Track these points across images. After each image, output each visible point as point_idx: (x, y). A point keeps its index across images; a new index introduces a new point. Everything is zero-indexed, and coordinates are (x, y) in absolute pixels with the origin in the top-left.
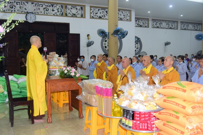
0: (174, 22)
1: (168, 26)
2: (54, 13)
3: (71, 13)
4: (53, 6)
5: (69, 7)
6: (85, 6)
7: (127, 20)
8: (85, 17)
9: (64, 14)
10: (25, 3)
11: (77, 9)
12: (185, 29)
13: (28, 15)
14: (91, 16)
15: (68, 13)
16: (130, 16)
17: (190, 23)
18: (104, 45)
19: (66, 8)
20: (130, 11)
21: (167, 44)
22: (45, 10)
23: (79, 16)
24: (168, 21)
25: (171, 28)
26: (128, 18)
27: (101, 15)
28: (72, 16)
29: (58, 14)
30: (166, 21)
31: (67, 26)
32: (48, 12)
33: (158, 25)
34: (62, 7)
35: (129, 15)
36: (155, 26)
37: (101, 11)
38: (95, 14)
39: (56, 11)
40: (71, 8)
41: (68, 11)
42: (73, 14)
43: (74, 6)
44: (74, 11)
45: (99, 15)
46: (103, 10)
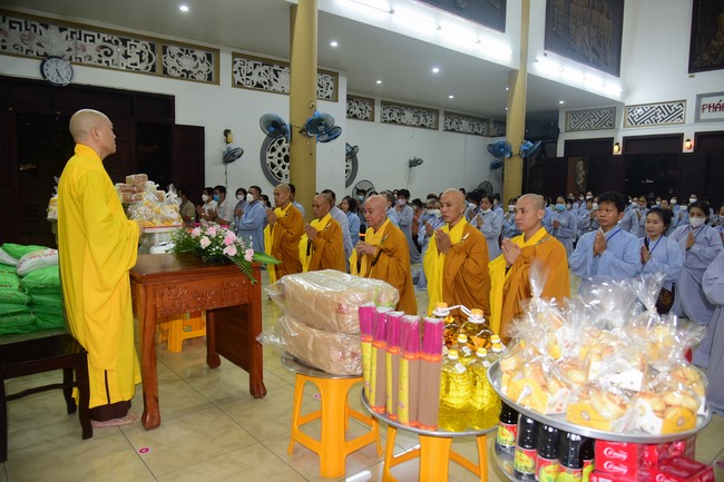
0: (430, 111)
1: (416, 119)
3: (180, 69)
4: (125, 44)
5: (175, 50)
6: (218, 51)
7: (328, 97)
8: (218, 83)
9: (159, 69)
10: (39, 27)
11: (194, 56)
12: (453, 130)
14: (233, 80)
15: (169, 68)
16: (336, 89)
17: (464, 116)
18: (268, 161)
19: (165, 53)
20: (335, 75)
21: (414, 163)
23: (200, 77)
24: (417, 109)
25: (423, 126)
26: (330, 93)
27: (261, 80)
28: (183, 76)
30: (412, 108)
31: (167, 102)
32: (110, 59)
33: (395, 117)
34: (153, 50)
35: (332, 84)
36: (389, 119)
37: (261, 69)
38: (245, 77)
39: (136, 59)
40: (180, 55)
41: (171, 63)
43: (187, 49)
44: (187, 63)
45: (255, 78)
46: (267, 68)
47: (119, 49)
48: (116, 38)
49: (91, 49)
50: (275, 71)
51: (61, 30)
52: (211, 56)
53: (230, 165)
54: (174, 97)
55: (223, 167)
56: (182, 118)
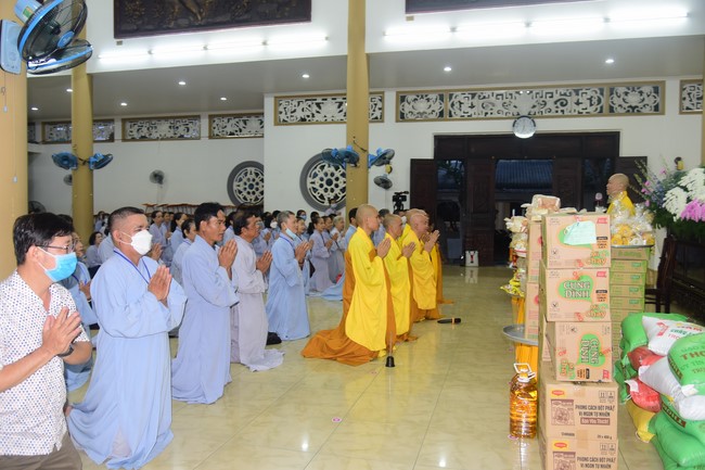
2: (580, 108)
13: (518, 121)
22: (558, 104)
29: (591, 109)
42: (630, 107)
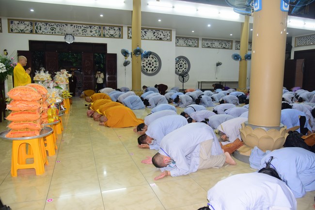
0: (228, 41)
1: (220, 45)
4: (91, 28)
5: (107, 28)
6: (122, 27)
9: (102, 35)
10: (65, 26)
11: (114, 29)
14: (128, 36)
19: (104, 29)
24: (221, 41)
25: (224, 48)
30: (218, 40)
31: (104, 46)
32: (86, 33)
34: (100, 28)
36: (206, 46)
39: (94, 32)
40: (109, 29)
41: (106, 32)
43: (112, 27)
47: (89, 30)
48: (88, 26)
49: (80, 31)
50: (145, 32)
51: (71, 25)
52: (120, 29)
53: (127, 67)
54: (106, 44)
55: (124, 67)
56: (110, 51)
